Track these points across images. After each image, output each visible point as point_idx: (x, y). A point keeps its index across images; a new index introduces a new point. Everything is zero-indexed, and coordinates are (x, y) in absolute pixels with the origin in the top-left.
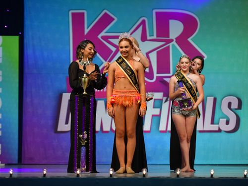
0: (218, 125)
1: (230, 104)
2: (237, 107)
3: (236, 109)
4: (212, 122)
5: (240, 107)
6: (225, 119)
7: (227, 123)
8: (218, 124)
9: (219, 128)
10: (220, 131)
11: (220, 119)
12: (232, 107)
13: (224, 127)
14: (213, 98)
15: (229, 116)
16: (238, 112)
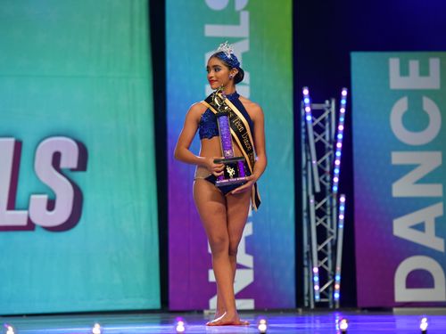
0: (25, 212)
1: (56, 158)
2: (74, 165)
3: (73, 170)
4: (11, 205)
5: (82, 164)
6: (45, 197)
7: (51, 205)
8: (27, 208)
9: (29, 220)
10: (30, 226)
11: (33, 197)
12: (64, 164)
13: (42, 217)
14: (12, 140)
15: (53, 188)
16: (79, 177)
